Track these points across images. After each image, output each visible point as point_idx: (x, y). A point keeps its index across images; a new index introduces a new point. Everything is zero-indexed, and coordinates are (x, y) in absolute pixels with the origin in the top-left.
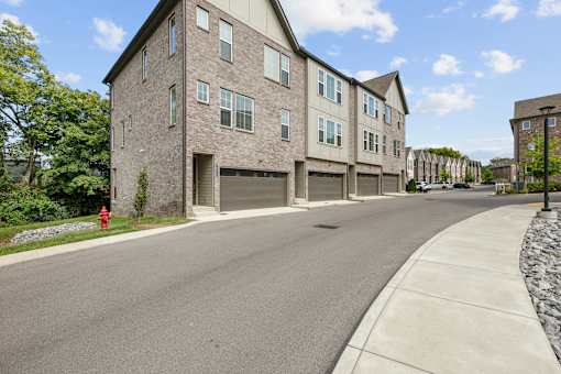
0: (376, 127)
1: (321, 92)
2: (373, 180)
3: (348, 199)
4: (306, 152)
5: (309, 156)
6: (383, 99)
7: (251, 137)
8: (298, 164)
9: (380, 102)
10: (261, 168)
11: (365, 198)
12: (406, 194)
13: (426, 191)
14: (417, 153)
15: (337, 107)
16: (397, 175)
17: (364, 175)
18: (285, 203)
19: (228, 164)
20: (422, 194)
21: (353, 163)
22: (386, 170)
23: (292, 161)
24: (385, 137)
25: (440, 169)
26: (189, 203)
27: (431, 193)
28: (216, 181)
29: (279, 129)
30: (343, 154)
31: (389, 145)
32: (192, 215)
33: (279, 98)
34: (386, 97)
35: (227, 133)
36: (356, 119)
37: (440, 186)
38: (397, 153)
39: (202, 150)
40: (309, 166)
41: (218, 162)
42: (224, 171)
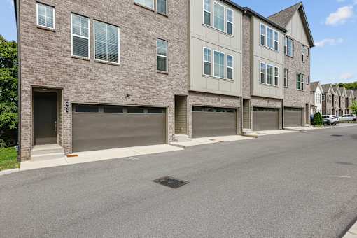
0: (277, 60)
1: (207, 22)
2: (272, 113)
3: (242, 134)
4: (189, 86)
5: (192, 89)
6: (284, 31)
7: (116, 69)
8: (179, 100)
9: (280, 35)
10: (129, 102)
12: (311, 127)
13: (334, 124)
14: (325, 87)
15: (227, 38)
16: (301, 109)
17: (261, 109)
18: (163, 139)
19: (83, 99)
20: (330, 127)
21: (247, 97)
22: (286, 104)
23: (172, 95)
24: (286, 70)
25: (350, 102)
27: (341, 125)
28: (66, 119)
29: (155, 61)
30: (235, 88)
31: (292, 79)
32: (28, 158)
33: (154, 27)
34: (288, 28)
36: (251, 52)
37: (351, 118)
38: (300, 87)
40: (192, 101)
41: (69, 97)
42: (78, 107)
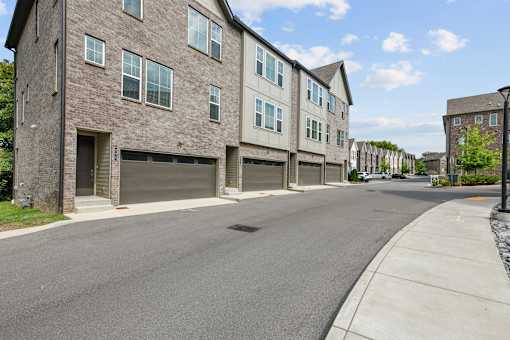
0: (320, 114)
1: (260, 72)
2: (316, 169)
3: (289, 188)
4: (240, 137)
5: (243, 140)
6: (328, 88)
7: (168, 114)
8: (230, 151)
9: (325, 90)
10: (181, 151)
11: (307, 188)
12: (348, 184)
13: (367, 181)
14: (360, 144)
15: (277, 89)
16: (340, 165)
17: (306, 164)
18: (213, 193)
19: (133, 146)
20: (363, 184)
21: (294, 151)
22: (329, 159)
23: (223, 145)
24: (328, 126)
25: (380, 160)
26: (69, 193)
27: (372, 182)
28: (115, 167)
29: (207, 108)
30: (283, 141)
31: (333, 135)
32: (73, 210)
33: (207, 72)
34: (331, 85)
35: (132, 107)
36: (299, 105)
37: (380, 176)
38: (340, 143)
39: (91, 126)
40: (243, 153)
41: (117, 142)
42: (127, 155)
